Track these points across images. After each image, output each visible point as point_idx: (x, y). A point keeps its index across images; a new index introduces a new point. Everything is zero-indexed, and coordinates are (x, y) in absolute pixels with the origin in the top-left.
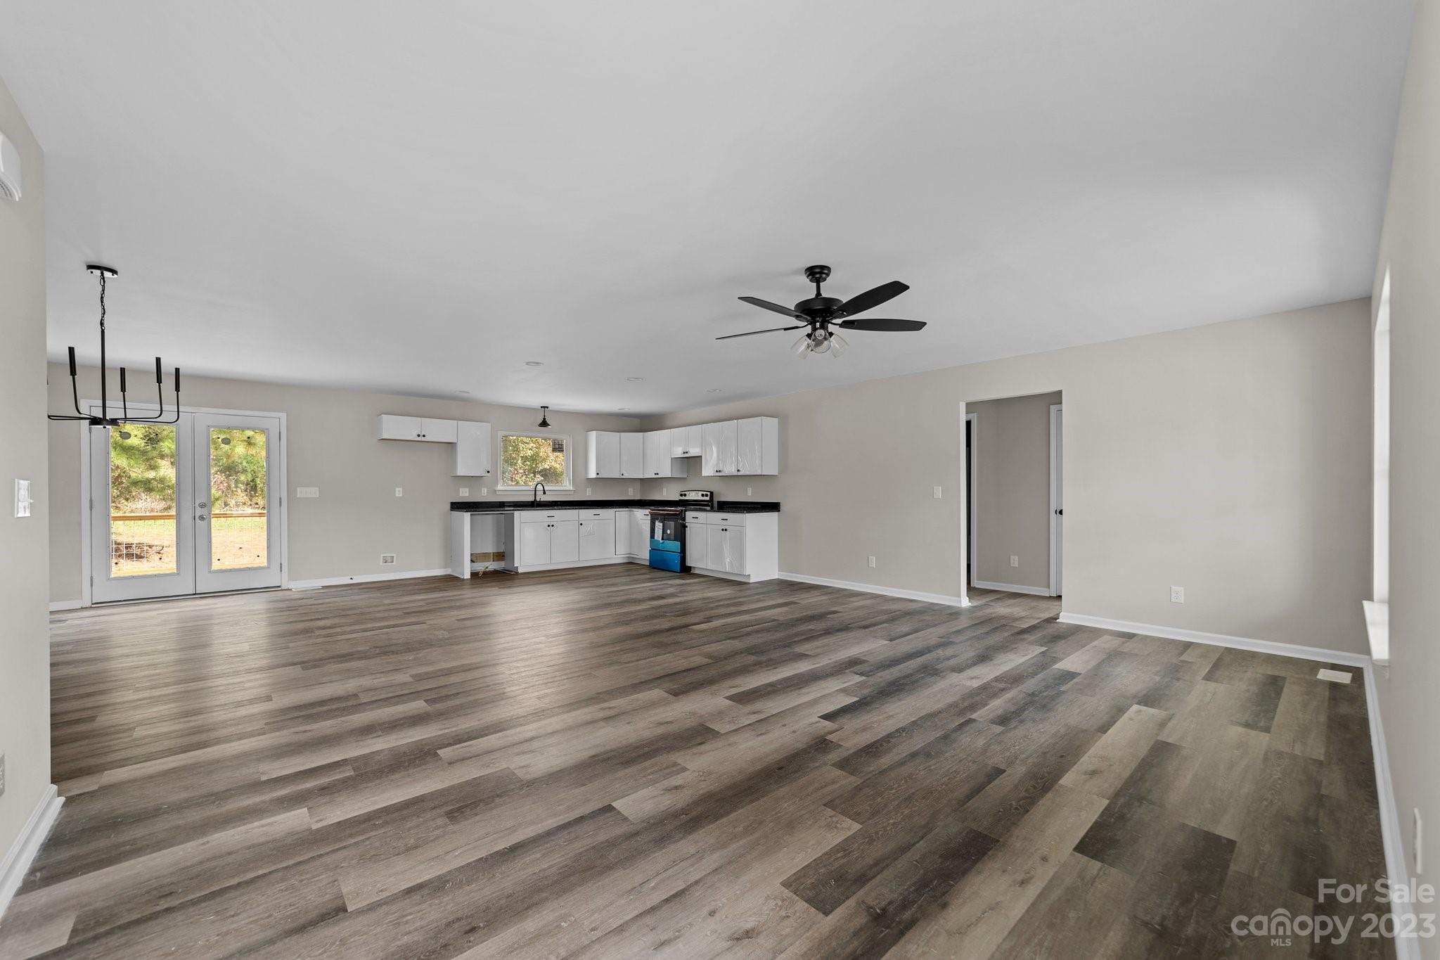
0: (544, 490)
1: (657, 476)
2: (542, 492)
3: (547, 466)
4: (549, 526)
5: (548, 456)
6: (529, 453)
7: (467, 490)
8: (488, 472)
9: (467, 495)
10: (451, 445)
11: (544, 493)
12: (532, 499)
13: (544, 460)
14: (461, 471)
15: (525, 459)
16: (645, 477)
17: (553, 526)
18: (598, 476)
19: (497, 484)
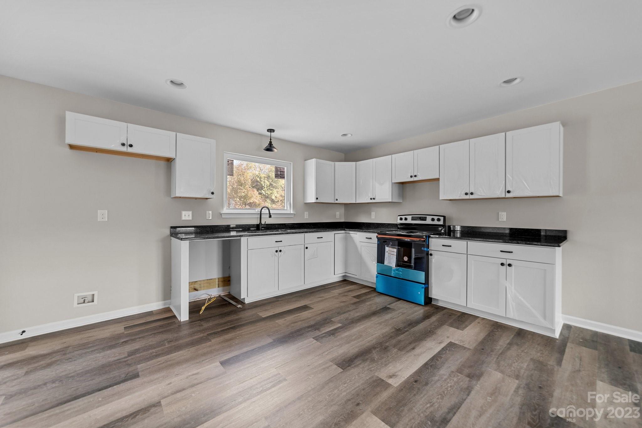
0: (270, 213)
1: (373, 201)
2: (268, 216)
3: (251, 201)
4: (277, 251)
5: (252, 196)
6: (243, 194)
7: (190, 213)
8: (213, 193)
9: (190, 218)
10: (169, 161)
11: (270, 216)
12: (256, 222)
13: (250, 198)
14: (181, 190)
15: (240, 198)
16: (357, 202)
17: (280, 251)
18: (318, 201)
19: (223, 207)
